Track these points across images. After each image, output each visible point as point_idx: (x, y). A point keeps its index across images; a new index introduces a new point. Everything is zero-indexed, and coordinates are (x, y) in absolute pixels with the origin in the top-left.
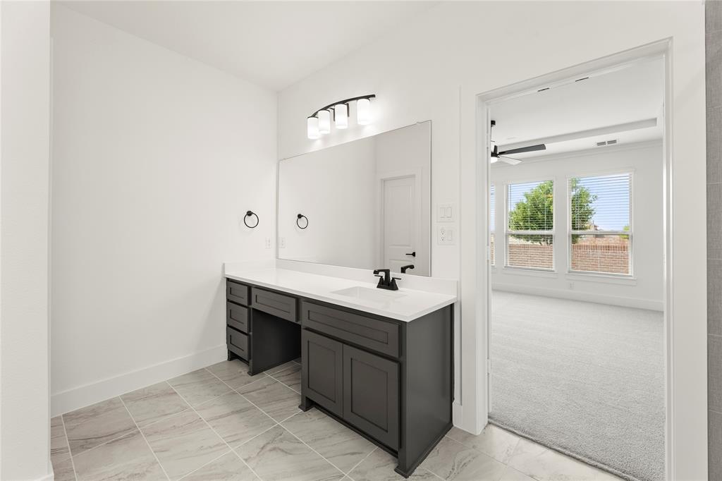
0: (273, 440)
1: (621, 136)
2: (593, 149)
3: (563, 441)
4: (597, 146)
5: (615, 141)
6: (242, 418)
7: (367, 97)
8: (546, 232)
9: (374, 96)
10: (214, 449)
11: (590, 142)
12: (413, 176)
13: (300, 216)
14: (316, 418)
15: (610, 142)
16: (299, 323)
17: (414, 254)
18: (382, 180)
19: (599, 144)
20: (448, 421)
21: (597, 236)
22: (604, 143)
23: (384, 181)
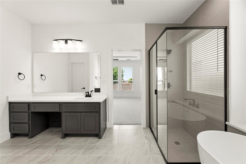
0: (59, 148)
1: (131, 59)
2: (126, 61)
3: (127, 123)
4: (126, 60)
5: (130, 60)
6: (40, 148)
7: (80, 41)
8: (116, 81)
9: (82, 41)
10: (36, 159)
11: (125, 59)
12: (84, 63)
13: (42, 75)
14: (69, 139)
15: (129, 60)
16: (60, 111)
17: (84, 88)
18: (71, 63)
19: (127, 60)
20: (105, 127)
21: (124, 82)
22: (128, 60)
23: (72, 63)
